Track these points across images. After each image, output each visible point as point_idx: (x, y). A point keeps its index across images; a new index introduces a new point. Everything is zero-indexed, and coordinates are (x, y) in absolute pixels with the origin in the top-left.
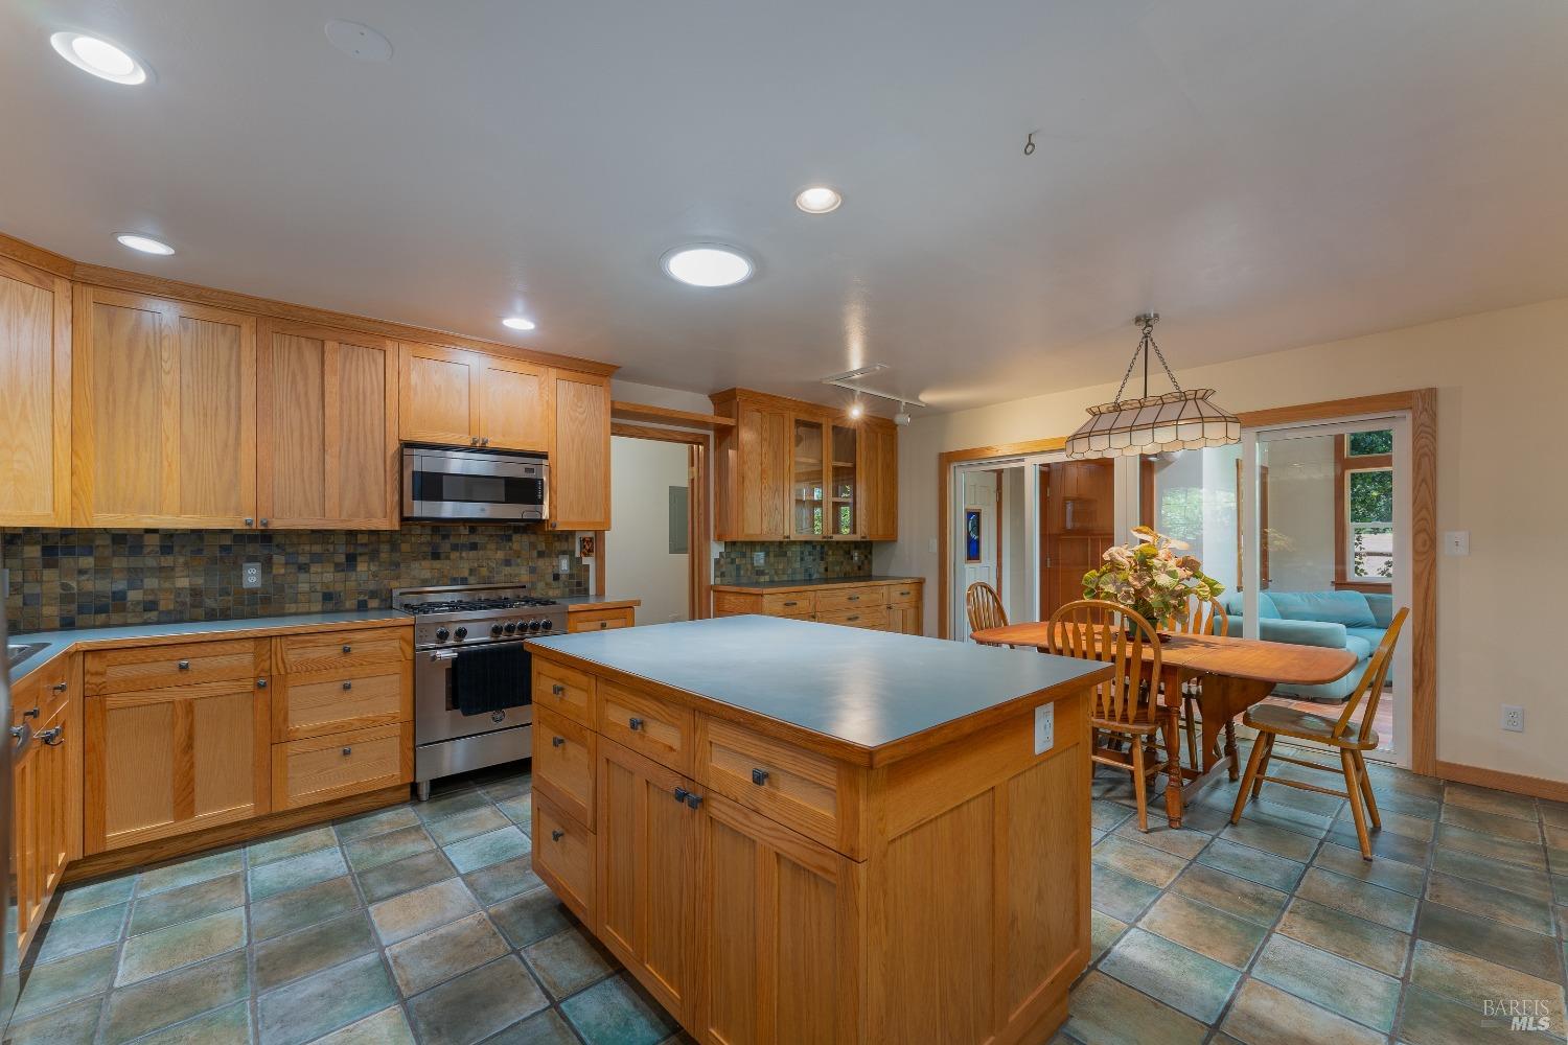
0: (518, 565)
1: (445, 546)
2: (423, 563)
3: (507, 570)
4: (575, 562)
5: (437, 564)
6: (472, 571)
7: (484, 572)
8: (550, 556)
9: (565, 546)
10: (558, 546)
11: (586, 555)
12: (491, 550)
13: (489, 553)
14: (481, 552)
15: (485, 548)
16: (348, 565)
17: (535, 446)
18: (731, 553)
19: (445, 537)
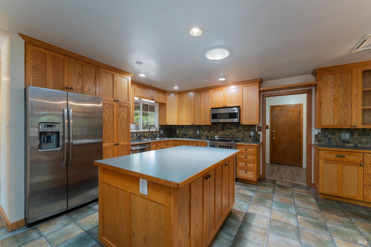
0: (240, 133)
1: (225, 128)
2: (221, 131)
3: (238, 134)
5: (223, 132)
6: (230, 134)
7: (233, 134)
8: (248, 131)
9: (252, 129)
10: (251, 129)
11: (259, 131)
12: (234, 129)
13: (234, 130)
14: (232, 130)
15: (233, 129)
16: (210, 131)
17: (237, 105)
18: (324, 133)
19: (225, 126)
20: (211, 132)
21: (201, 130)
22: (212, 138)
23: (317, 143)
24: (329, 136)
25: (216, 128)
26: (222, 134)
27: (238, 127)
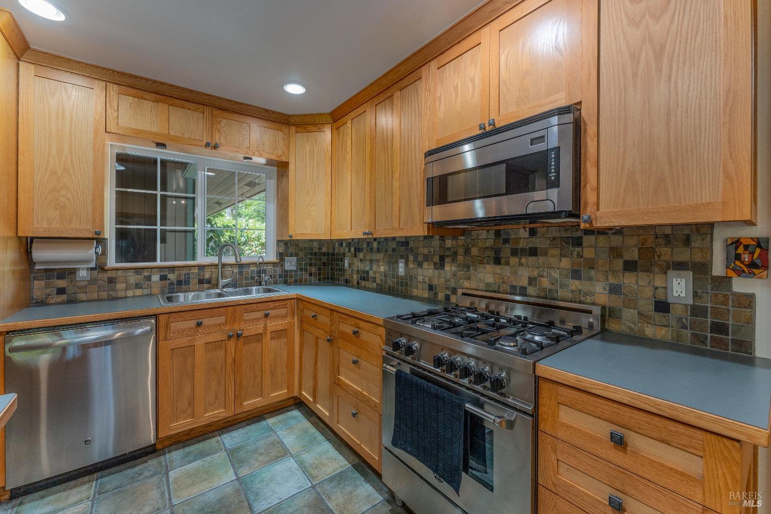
0: (590, 279)
1: (506, 250)
2: (487, 266)
3: (575, 284)
5: (498, 269)
6: (532, 281)
7: (546, 283)
8: (647, 270)
9: (683, 255)
10: (665, 253)
11: (740, 273)
12: (553, 256)
13: (551, 260)
14: (541, 259)
15: (545, 254)
16: (441, 265)
17: (561, 100)
19: (506, 241)
20: (447, 267)
21: (411, 258)
22: (447, 297)
25: (467, 251)
26: (490, 279)
27: (578, 242)
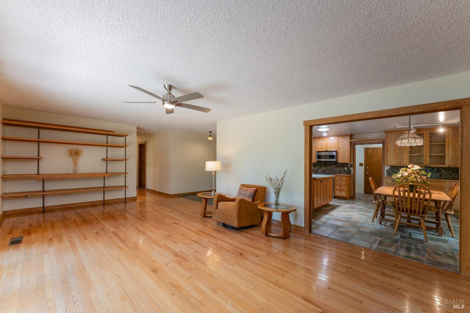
3: (336, 169)
4: (348, 168)
5: (325, 167)
6: (330, 169)
7: (332, 169)
8: (343, 167)
9: (346, 166)
10: (345, 165)
11: (351, 167)
12: (333, 166)
17: (335, 150)
18: (392, 169)
19: (327, 164)
20: (316, 167)
22: (316, 172)
23: (388, 175)
24: (395, 171)
25: (320, 165)
26: (324, 169)
27: (336, 164)
